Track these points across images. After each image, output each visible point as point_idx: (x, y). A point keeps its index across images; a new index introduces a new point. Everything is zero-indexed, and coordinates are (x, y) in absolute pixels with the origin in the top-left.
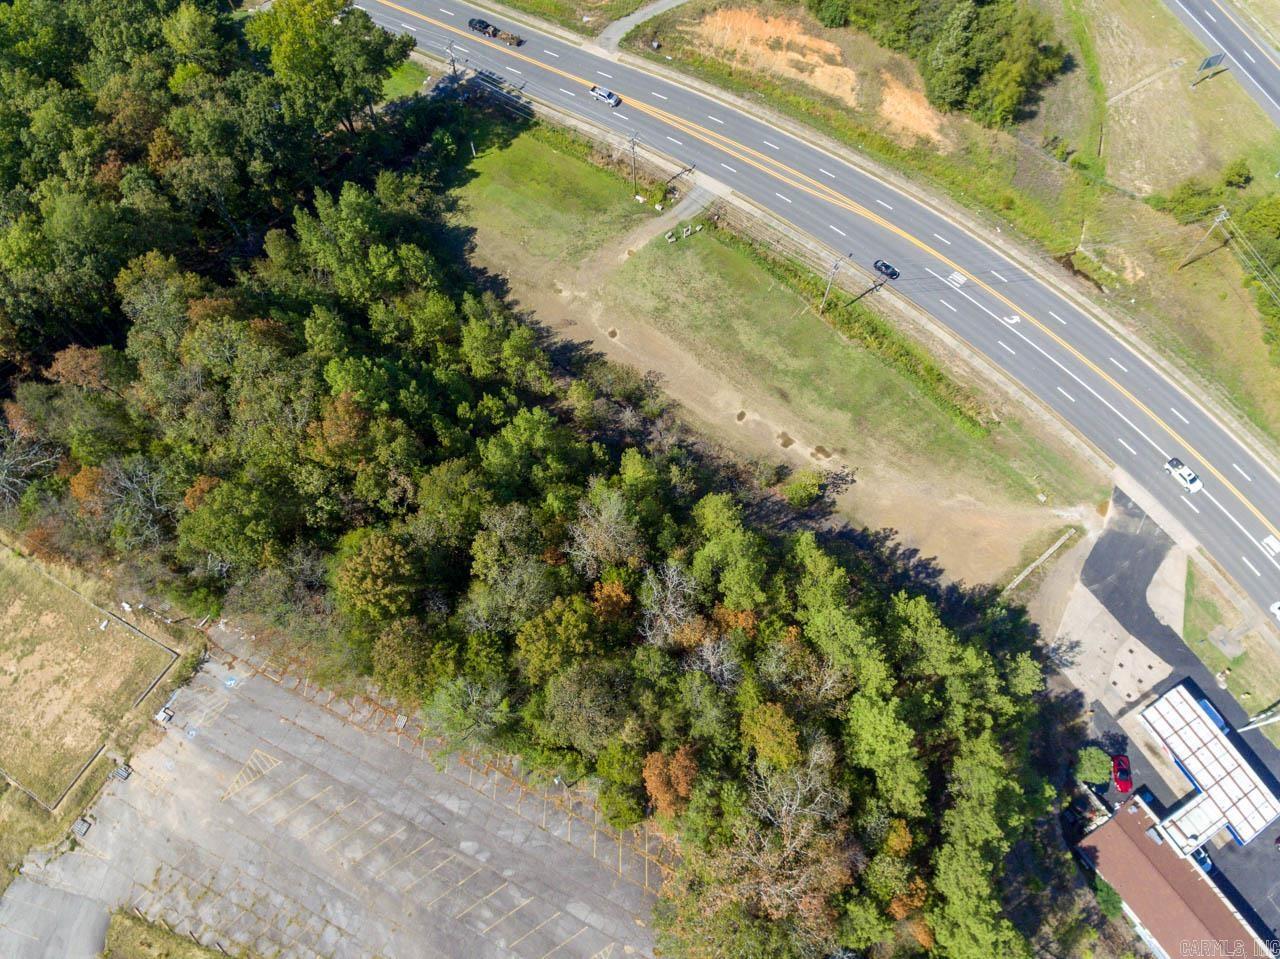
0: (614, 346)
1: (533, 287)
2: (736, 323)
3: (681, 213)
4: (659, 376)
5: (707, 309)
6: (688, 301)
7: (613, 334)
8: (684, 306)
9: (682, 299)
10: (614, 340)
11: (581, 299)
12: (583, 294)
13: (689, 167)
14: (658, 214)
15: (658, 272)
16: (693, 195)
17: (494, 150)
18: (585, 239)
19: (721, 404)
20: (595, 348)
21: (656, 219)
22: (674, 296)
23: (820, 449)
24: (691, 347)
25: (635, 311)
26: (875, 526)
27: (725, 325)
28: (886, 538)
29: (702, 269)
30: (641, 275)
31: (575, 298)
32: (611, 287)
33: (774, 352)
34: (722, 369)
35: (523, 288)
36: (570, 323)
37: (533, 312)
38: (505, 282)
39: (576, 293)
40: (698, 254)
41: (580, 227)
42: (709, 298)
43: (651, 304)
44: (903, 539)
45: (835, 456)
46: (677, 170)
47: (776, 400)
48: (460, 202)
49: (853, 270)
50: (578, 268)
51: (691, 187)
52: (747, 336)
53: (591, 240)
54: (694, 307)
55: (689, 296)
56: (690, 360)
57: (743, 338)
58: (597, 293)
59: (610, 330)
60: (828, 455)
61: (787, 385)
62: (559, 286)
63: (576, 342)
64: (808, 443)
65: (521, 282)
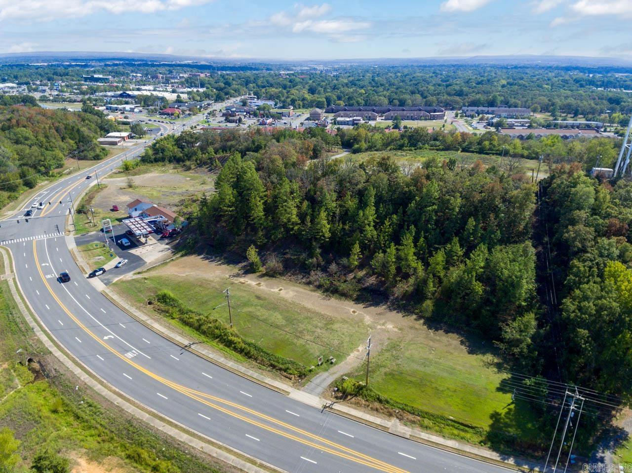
0: (352, 308)
1: (411, 328)
2: (284, 322)
3: (328, 377)
4: (324, 299)
5: (302, 326)
6: (314, 329)
7: (354, 312)
8: (316, 327)
9: (319, 330)
10: (353, 310)
11: (380, 325)
12: (379, 327)
13: (327, 409)
14: (346, 375)
15: (336, 342)
16: (320, 390)
17: (503, 411)
18: (392, 355)
19: (291, 293)
20: (361, 306)
21: (346, 372)
22: (324, 331)
23: (243, 283)
24: (309, 310)
25: (344, 321)
26: (225, 266)
27: (290, 321)
28: (220, 264)
29: (307, 346)
30: (347, 339)
31: (383, 324)
32: (363, 331)
33: (262, 313)
34: (291, 304)
35: (417, 326)
36: (380, 314)
37: (403, 316)
38: (430, 328)
39: (383, 327)
40: (312, 354)
41: (399, 362)
42: (301, 332)
43: (336, 326)
44: (214, 264)
45: (236, 282)
46: (337, 407)
47: (263, 296)
48: (496, 370)
49: (203, 353)
50: (389, 339)
51: (323, 395)
52: (277, 318)
53: (387, 355)
54: (309, 327)
55: (314, 332)
56: (308, 305)
57: (279, 317)
58: (371, 328)
59: (356, 314)
60: (240, 282)
61: (256, 301)
62: (396, 330)
63: (373, 307)
64: (249, 285)
65: (420, 329)
